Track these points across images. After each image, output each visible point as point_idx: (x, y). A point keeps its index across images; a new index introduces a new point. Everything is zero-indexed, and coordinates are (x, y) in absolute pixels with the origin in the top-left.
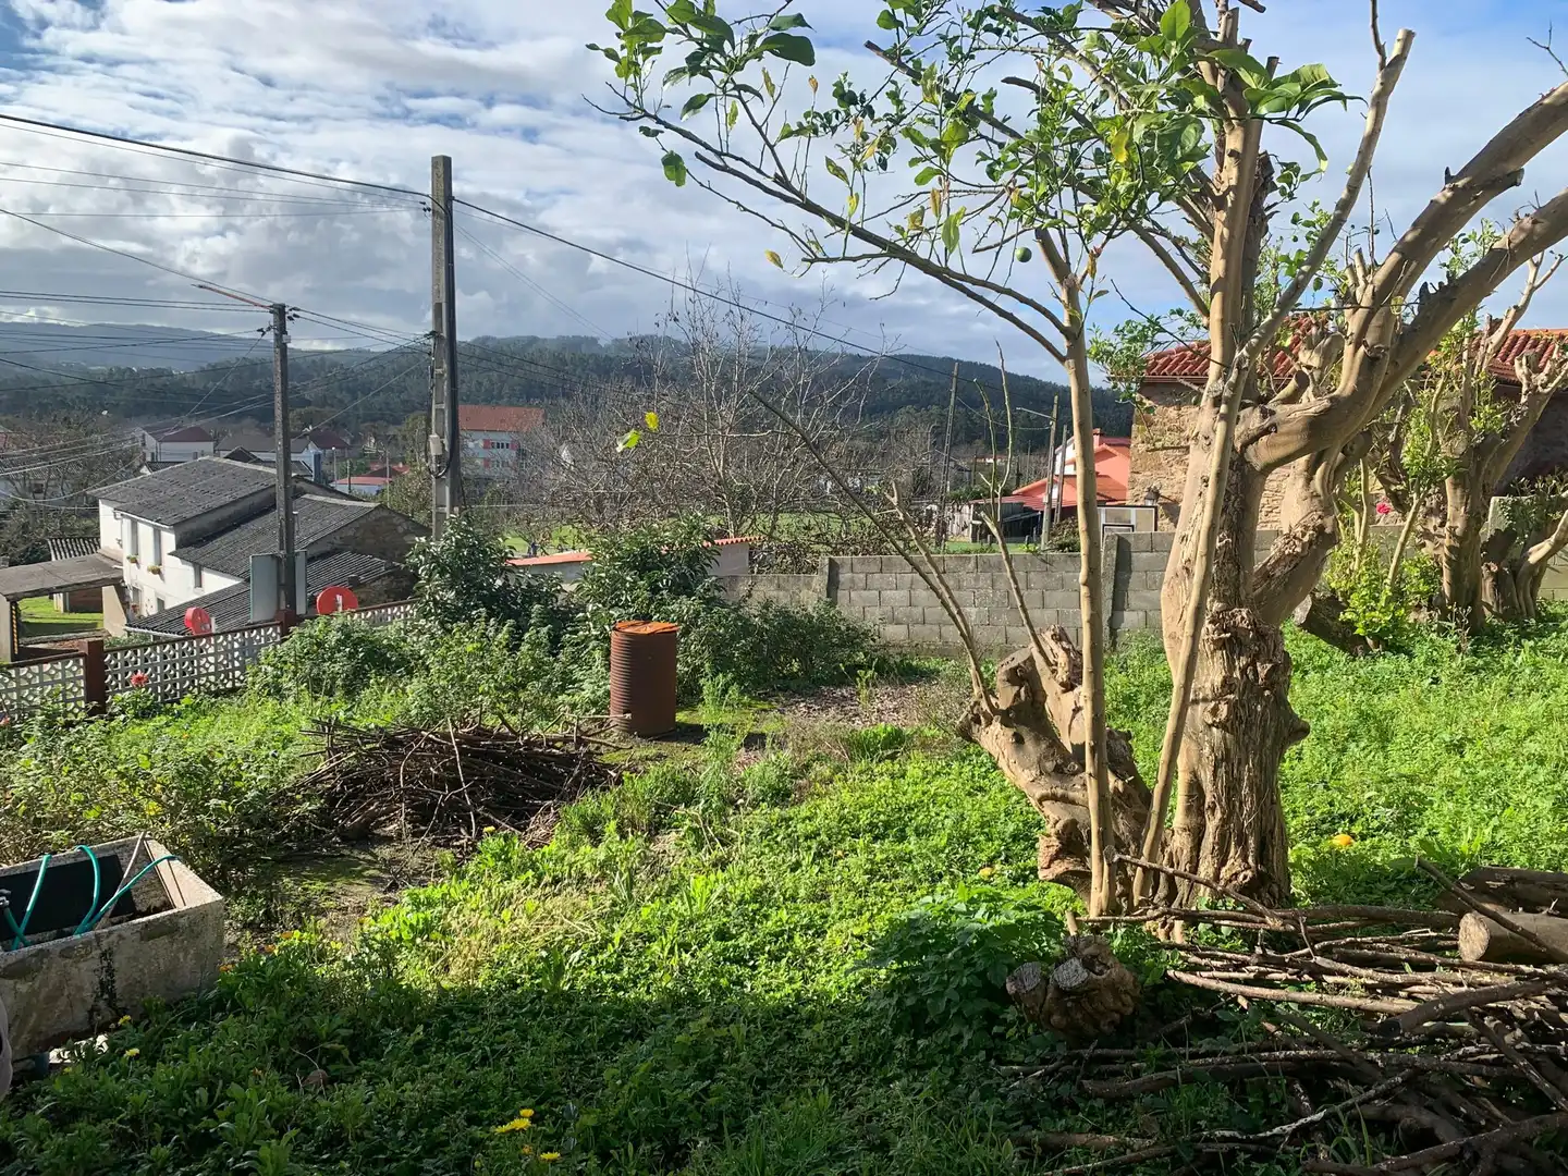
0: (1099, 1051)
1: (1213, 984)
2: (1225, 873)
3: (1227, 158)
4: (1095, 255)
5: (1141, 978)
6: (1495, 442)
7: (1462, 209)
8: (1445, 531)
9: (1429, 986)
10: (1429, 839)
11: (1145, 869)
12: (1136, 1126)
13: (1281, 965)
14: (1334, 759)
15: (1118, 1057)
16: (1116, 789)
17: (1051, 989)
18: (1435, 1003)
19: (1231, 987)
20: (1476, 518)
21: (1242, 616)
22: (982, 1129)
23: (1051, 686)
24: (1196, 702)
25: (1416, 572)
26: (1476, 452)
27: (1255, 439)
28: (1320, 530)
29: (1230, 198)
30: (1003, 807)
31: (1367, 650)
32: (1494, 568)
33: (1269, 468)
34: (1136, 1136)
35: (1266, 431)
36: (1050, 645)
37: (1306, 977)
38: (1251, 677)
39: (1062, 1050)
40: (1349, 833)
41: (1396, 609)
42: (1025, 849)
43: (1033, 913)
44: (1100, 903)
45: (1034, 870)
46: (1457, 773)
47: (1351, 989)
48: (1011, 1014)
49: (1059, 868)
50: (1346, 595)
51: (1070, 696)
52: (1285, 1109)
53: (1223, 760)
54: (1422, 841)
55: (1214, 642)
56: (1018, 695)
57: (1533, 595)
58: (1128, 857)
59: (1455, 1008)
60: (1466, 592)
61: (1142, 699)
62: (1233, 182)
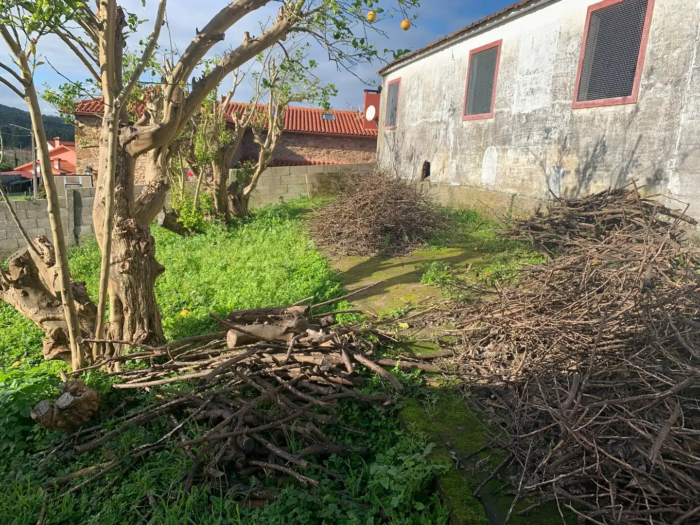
0: (84, 431)
1: (134, 385)
2: (135, 337)
3: (101, 5)
4: (34, 42)
5: (100, 392)
6: (228, 146)
7: (204, 47)
8: (213, 183)
9: (217, 362)
10: (217, 305)
11: (98, 343)
12: (104, 458)
13: (161, 369)
14: (179, 280)
15: (93, 431)
16: (80, 309)
17: (55, 410)
18: (219, 367)
19: (141, 385)
20: (224, 177)
21: (131, 222)
22: (25, 488)
23: (41, 266)
24: (114, 263)
25: (205, 200)
26: (222, 151)
27: (129, 142)
28: (162, 182)
29: (105, 25)
30: (23, 330)
31: (189, 233)
32: (233, 197)
33: (137, 155)
34: (105, 462)
35: (134, 138)
36: (38, 245)
37: (172, 371)
38: (138, 249)
39: (65, 436)
40: (187, 309)
41: (199, 215)
42: (38, 347)
43: (43, 377)
44: (77, 364)
45: (43, 357)
46: (225, 278)
47: (190, 371)
48: (36, 428)
49: (55, 352)
50: (178, 211)
51: (52, 269)
52: (168, 427)
53: (129, 287)
54: (214, 307)
55: (120, 235)
56: (22, 272)
57: (247, 207)
58: (89, 339)
59: (227, 367)
60: (223, 207)
61: (92, 266)
62: (106, 18)
